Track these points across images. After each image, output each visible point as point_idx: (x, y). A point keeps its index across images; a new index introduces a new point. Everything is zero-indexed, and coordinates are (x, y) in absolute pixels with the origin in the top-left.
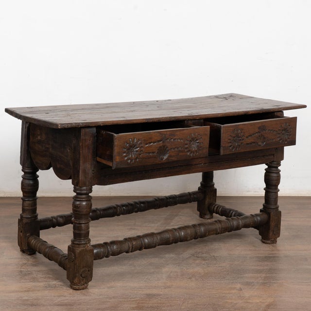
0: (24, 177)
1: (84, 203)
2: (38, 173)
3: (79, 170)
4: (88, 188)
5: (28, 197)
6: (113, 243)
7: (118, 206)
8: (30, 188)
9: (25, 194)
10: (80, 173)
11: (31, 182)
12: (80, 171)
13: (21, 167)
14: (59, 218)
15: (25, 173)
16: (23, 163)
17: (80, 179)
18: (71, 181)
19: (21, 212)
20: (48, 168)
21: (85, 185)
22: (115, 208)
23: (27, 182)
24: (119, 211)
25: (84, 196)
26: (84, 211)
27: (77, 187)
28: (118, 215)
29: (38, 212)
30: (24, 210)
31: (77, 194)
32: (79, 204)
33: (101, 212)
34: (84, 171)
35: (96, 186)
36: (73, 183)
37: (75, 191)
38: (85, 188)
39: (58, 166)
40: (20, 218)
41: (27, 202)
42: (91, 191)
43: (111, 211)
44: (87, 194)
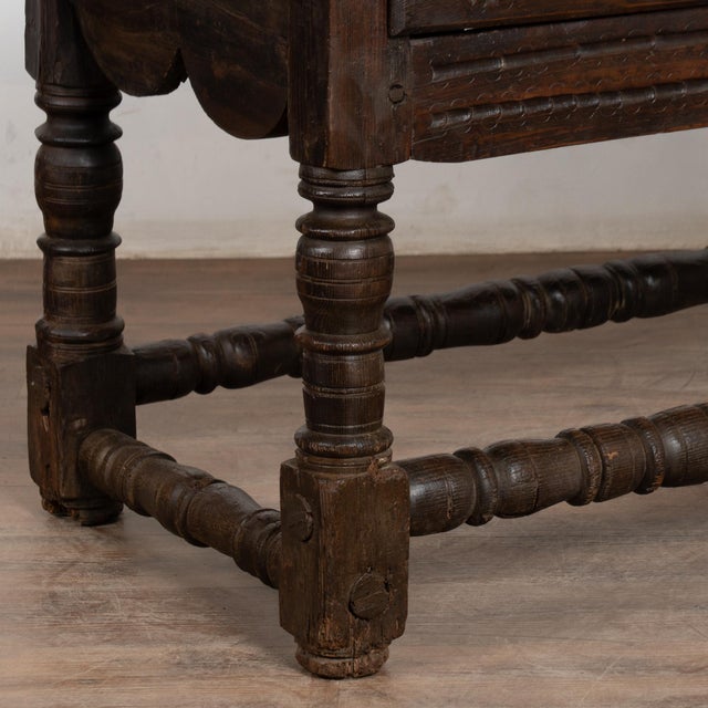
0: (47, 138)
1: (354, 252)
2: (115, 116)
3: (326, 84)
4: (371, 174)
5: (74, 236)
6: (503, 452)
7: (524, 286)
8: (79, 189)
9: (55, 223)
10: (331, 99)
11: (84, 162)
12: (331, 89)
13: (30, 86)
14: (228, 347)
15: (53, 113)
16: (40, 61)
17: (331, 128)
18: (283, 143)
19: (41, 316)
20: (167, 86)
21: (355, 159)
22: (507, 294)
23: (65, 159)
24: (529, 309)
25: (352, 216)
26: (357, 290)
27: (319, 172)
28: (528, 334)
29: (122, 310)
30: (52, 303)
31: (320, 204)
32: (329, 257)
33: (442, 319)
34: (352, 91)
35: (411, 164)
36: (296, 153)
37: (305, 191)
38: (355, 174)
39: (219, 70)
40: (34, 343)
41: (66, 261)
42: (385, 189)
43: (489, 312)
44: (368, 206)
